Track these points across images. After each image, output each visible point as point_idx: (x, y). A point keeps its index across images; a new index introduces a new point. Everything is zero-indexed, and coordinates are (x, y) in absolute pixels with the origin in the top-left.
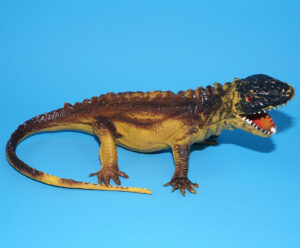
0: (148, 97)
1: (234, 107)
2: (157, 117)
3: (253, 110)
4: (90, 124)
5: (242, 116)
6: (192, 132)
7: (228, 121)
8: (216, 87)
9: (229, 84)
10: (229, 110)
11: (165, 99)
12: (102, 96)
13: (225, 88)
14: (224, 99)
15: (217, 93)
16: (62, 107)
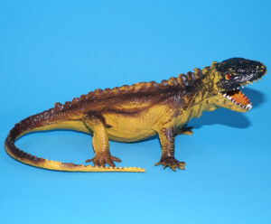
0: (133, 89)
1: (215, 86)
2: (144, 105)
3: (233, 86)
4: (80, 120)
5: (223, 93)
6: (177, 115)
7: (210, 100)
8: (196, 72)
9: (208, 68)
10: (211, 90)
11: (150, 88)
12: (90, 93)
13: (204, 72)
14: (205, 81)
15: (197, 77)
16: (53, 107)
